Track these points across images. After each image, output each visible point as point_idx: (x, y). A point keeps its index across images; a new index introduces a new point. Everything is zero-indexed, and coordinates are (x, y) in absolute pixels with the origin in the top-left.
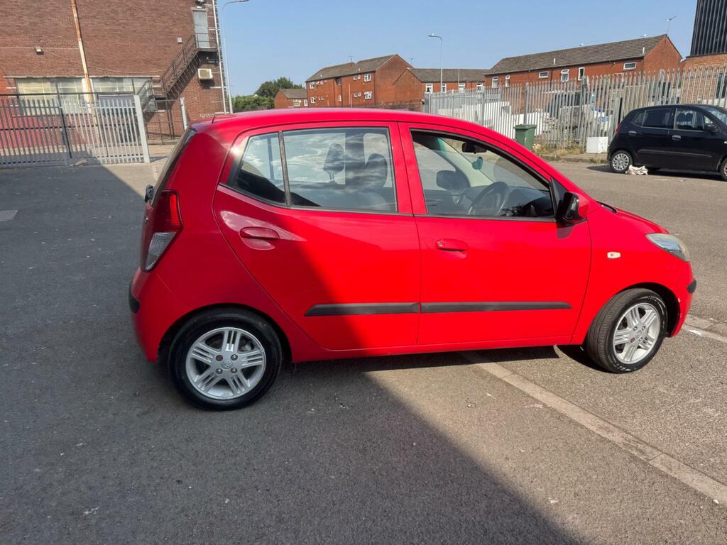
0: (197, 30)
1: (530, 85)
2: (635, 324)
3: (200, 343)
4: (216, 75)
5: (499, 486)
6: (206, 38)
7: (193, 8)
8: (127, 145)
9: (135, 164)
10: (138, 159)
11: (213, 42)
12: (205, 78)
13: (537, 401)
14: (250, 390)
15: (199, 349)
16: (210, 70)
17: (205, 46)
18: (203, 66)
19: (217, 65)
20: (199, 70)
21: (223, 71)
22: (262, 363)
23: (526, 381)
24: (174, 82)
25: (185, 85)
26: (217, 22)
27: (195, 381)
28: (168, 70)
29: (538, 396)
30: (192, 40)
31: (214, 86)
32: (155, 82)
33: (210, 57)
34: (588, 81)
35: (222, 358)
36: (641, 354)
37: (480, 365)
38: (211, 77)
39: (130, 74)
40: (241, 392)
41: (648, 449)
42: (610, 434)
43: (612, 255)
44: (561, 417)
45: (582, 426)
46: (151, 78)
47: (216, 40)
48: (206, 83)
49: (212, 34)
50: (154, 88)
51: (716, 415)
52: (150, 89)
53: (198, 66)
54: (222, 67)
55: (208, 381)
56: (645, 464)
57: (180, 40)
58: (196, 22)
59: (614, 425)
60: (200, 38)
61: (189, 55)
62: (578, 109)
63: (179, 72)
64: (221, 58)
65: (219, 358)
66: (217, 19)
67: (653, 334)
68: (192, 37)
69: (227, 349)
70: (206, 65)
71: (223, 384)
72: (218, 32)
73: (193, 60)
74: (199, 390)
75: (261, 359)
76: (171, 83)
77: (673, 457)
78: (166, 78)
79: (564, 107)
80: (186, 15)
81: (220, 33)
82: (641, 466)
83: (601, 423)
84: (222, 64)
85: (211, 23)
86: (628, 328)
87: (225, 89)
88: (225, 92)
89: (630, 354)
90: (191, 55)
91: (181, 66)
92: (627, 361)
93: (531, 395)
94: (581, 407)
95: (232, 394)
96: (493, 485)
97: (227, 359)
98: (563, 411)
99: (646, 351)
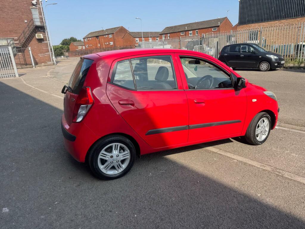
0: (34, 16)
1: (182, 38)
2: (262, 126)
3: (103, 151)
4: (45, 37)
5: (237, 193)
6: (39, 20)
7: (31, 7)
8: (5, 70)
9: (11, 78)
10: (12, 75)
11: (42, 21)
12: (40, 38)
13: (234, 159)
14: (124, 169)
15: (103, 154)
16: (42, 35)
17: (38, 23)
18: (38, 33)
19: (44, 32)
20: (36, 34)
21: (48, 35)
22: (128, 157)
23: (226, 152)
24: (25, 40)
25: (30, 41)
26: (43, 13)
27: (102, 168)
28: (21, 35)
29: (233, 157)
31: (44, 41)
32: (15, 40)
33: (41, 28)
34: (204, 35)
37: (206, 148)
38: (42, 37)
39: (3, 37)
40: (121, 170)
41: (281, 171)
42: (265, 168)
43: (254, 100)
44: (245, 164)
45: (255, 166)
46: (13, 39)
47: (43, 21)
48: (40, 40)
49: (41, 19)
50: (15, 43)
51: (297, 156)
52: (13, 44)
53: (36, 33)
54: (47, 33)
56: (282, 176)
57: (26, 21)
58: (33, 14)
59: (265, 164)
60: (36, 20)
61: (31, 28)
62: (201, 46)
63: (27, 36)
64: (46, 29)
65: (112, 157)
66: (43, 12)
67: (267, 129)
68: (32, 20)
69: (115, 153)
70: (39, 32)
71: (113, 168)
72: (44, 17)
73: (33, 30)
74: (103, 172)
75: (128, 155)
76: (23, 40)
77: (290, 173)
78: (21, 38)
79: (196, 46)
80: (28, 10)
81: (45, 18)
82: (281, 177)
83: (260, 164)
84: (47, 31)
85: (40, 13)
86: (259, 128)
87: (49, 43)
88: (49, 44)
90: (32, 28)
91: (28, 33)
92: (260, 140)
93: (230, 157)
94: (250, 159)
95: (117, 172)
96: (235, 193)
97: (115, 157)
98: (245, 161)
99: (265, 136)
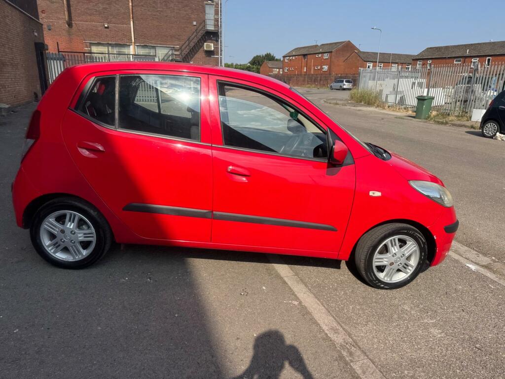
0: (207, 17)
1: (434, 67)
2: (394, 252)
4: (216, 48)
5: (214, 359)
6: (212, 22)
7: (206, 2)
11: (216, 25)
12: (208, 49)
13: (297, 299)
15: (50, 223)
16: (212, 45)
17: (210, 27)
18: (208, 41)
19: (217, 41)
20: (205, 44)
21: (221, 45)
22: (94, 239)
23: (300, 282)
24: (188, 51)
25: (195, 53)
26: (221, 12)
28: (185, 43)
29: (301, 296)
30: (203, 23)
31: (214, 55)
32: (176, 50)
33: (214, 35)
35: (64, 232)
36: (401, 277)
37: (276, 265)
38: (213, 49)
39: (161, 44)
40: (78, 258)
41: (359, 353)
42: (335, 335)
43: (374, 194)
44: (306, 314)
45: (318, 325)
46: (174, 47)
47: (218, 24)
48: (209, 53)
49: (217, 20)
50: (176, 54)
51: (439, 336)
52: (172, 54)
53: (205, 42)
54: (221, 43)
55: (56, 246)
56: (346, 363)
57: (195, 23)
58: (206, 12)
59: (344, 329)
60: (208, 22)
61: (199, 34)
63: (192, 44)
64: (221, 37)
65: (63, 231)
66: (221, 10)
67: (414, 262)
68: (203, 22)
69: (68, 226)
70: (210, 41)
71: (66, 250)
72: (221, 19)
73: (202, 37)
74: (49, 252)
75: (92, 237)
76: (185, 52)
77: (374, 363)
78: (183, 48)
79: (459, 86)
80: (201, 7)
81: (222, 19)
82: (342, 365)
83: (335, 324)
84: (221, 40)
85: (217, 13)
86: (388, 254)
87: (221, 58)
88: (221, 60)
89: (390, 275)
91: (194, 41)
92: (387, 280)
93: (296, 293)
94: (327, 309)
95: (72, 258)
96: (211, 357)
97: (67, 233)
98: (311, 310)
99: (405, 274)
